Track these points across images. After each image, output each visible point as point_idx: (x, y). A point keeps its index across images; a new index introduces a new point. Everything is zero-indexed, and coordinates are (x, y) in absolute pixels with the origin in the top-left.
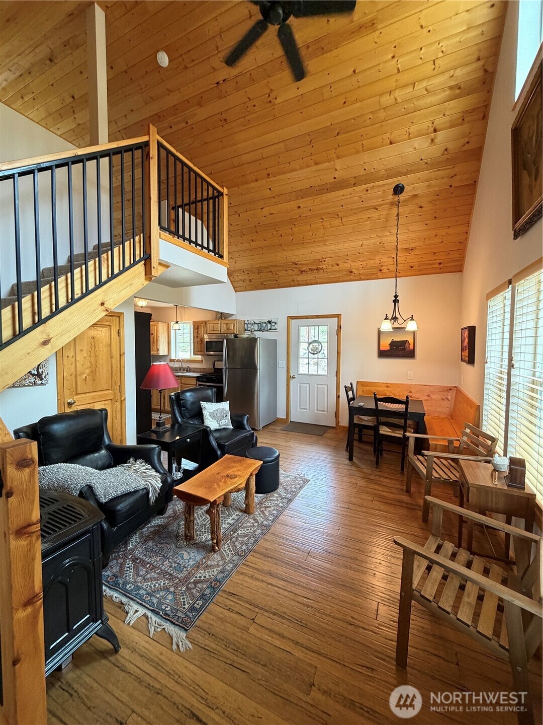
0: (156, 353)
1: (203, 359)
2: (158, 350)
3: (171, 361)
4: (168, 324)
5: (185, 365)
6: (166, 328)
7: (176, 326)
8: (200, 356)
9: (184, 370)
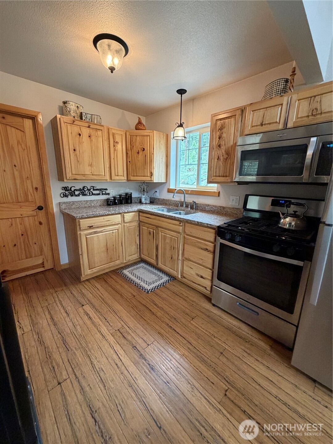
0: (149, 178)
1: (220, 190)
2: (152, 174)
3: (170, 191)
4: (167, 136)
5: (190, 199)
6: (163, 142)
7: (180, 132)
8: (216, 185)
9: (187, 206)
